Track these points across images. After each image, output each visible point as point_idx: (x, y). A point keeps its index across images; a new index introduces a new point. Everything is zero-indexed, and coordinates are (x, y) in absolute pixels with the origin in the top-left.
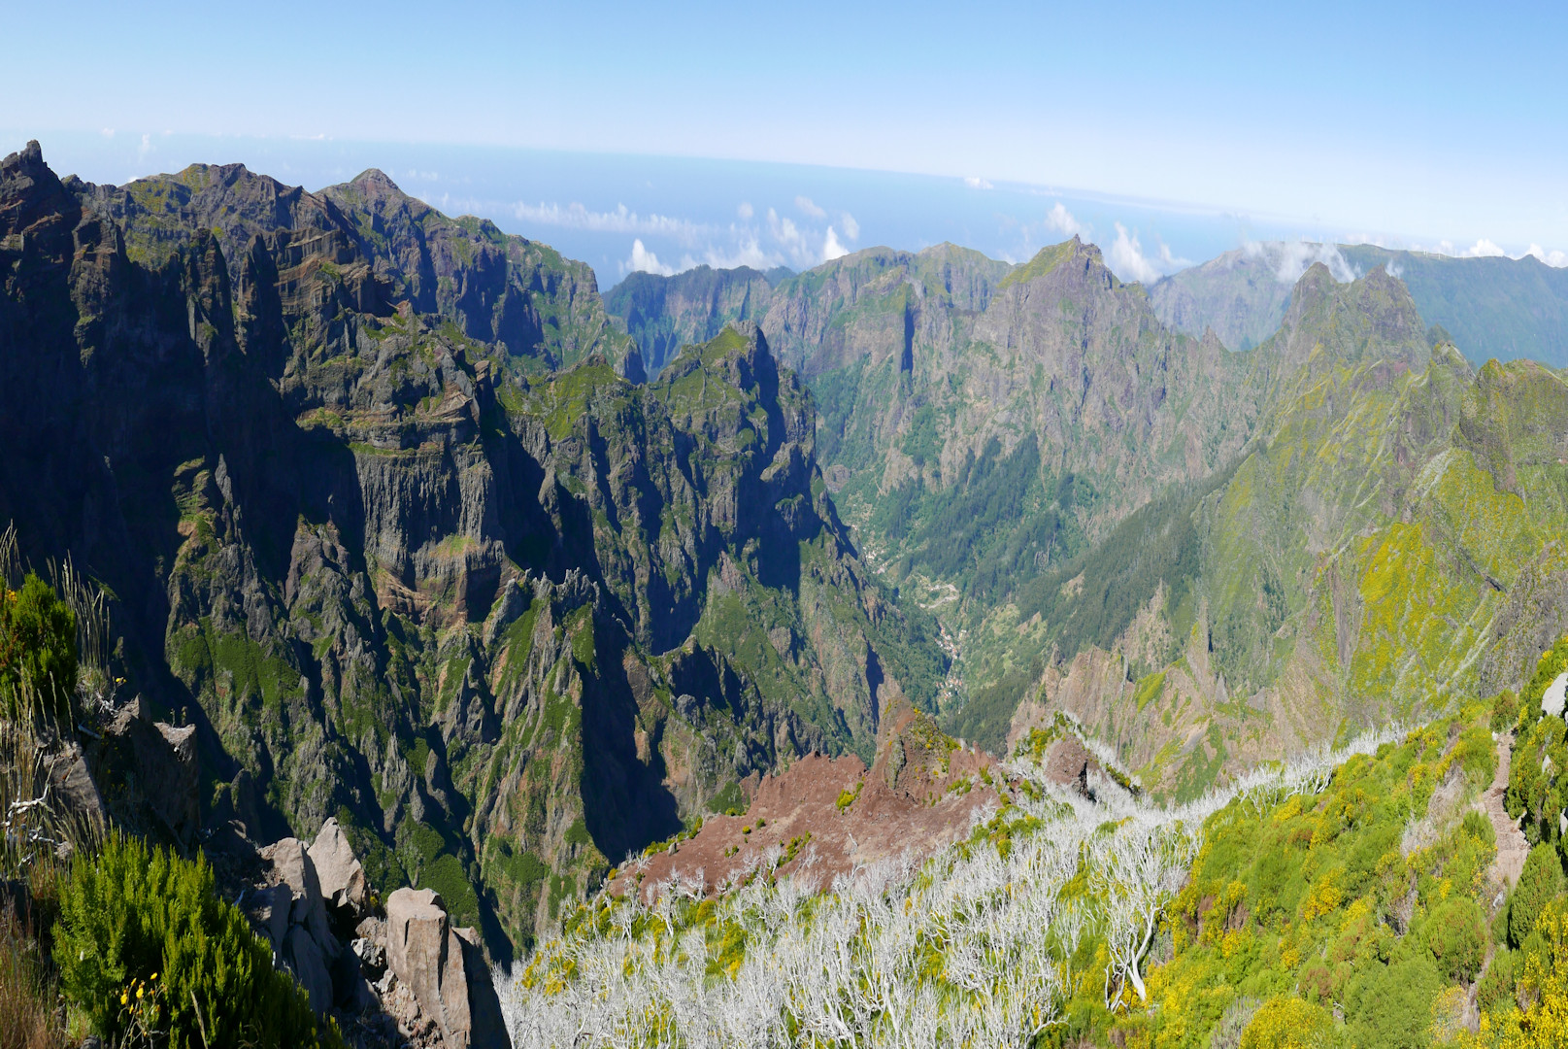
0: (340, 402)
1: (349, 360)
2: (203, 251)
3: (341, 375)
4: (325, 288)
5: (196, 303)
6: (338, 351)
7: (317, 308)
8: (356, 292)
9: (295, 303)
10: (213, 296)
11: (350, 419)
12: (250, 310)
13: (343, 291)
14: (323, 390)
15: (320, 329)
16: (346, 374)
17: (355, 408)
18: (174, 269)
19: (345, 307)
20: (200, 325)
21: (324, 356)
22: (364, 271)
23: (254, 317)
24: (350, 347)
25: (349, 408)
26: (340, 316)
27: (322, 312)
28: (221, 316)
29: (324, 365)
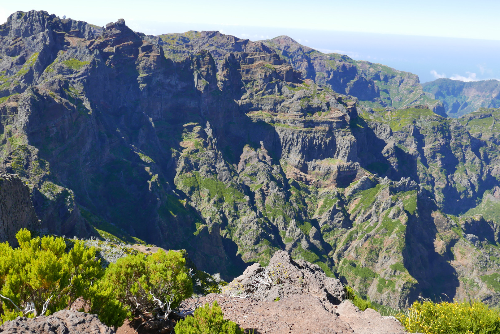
0: (271, 110)
1: (277, 96)
2: (203, 57)
3: (273, 101)
4: (266, 73)
5: (198, 73)
6: (271, 93)
7: (261, 79)
8: (283, 75)
9: (249, 76)
10: (207, 71)
11: (276, 115)
12: (225, 77)
13: (276, 74)
14: (262, 105)
15: (262, 85)
16: (275, 100)
17: (279, 112)
18: (188, 62)
19: (276, 79)
20: (199, 81)
21: (263, 94)
22: (288, 68)
23: (227, 79)
24: (278, 92)
25: (275, 112)
26: (273, 82)
27: (263, 80)
28: (211, 78)
29: (263, 97)
